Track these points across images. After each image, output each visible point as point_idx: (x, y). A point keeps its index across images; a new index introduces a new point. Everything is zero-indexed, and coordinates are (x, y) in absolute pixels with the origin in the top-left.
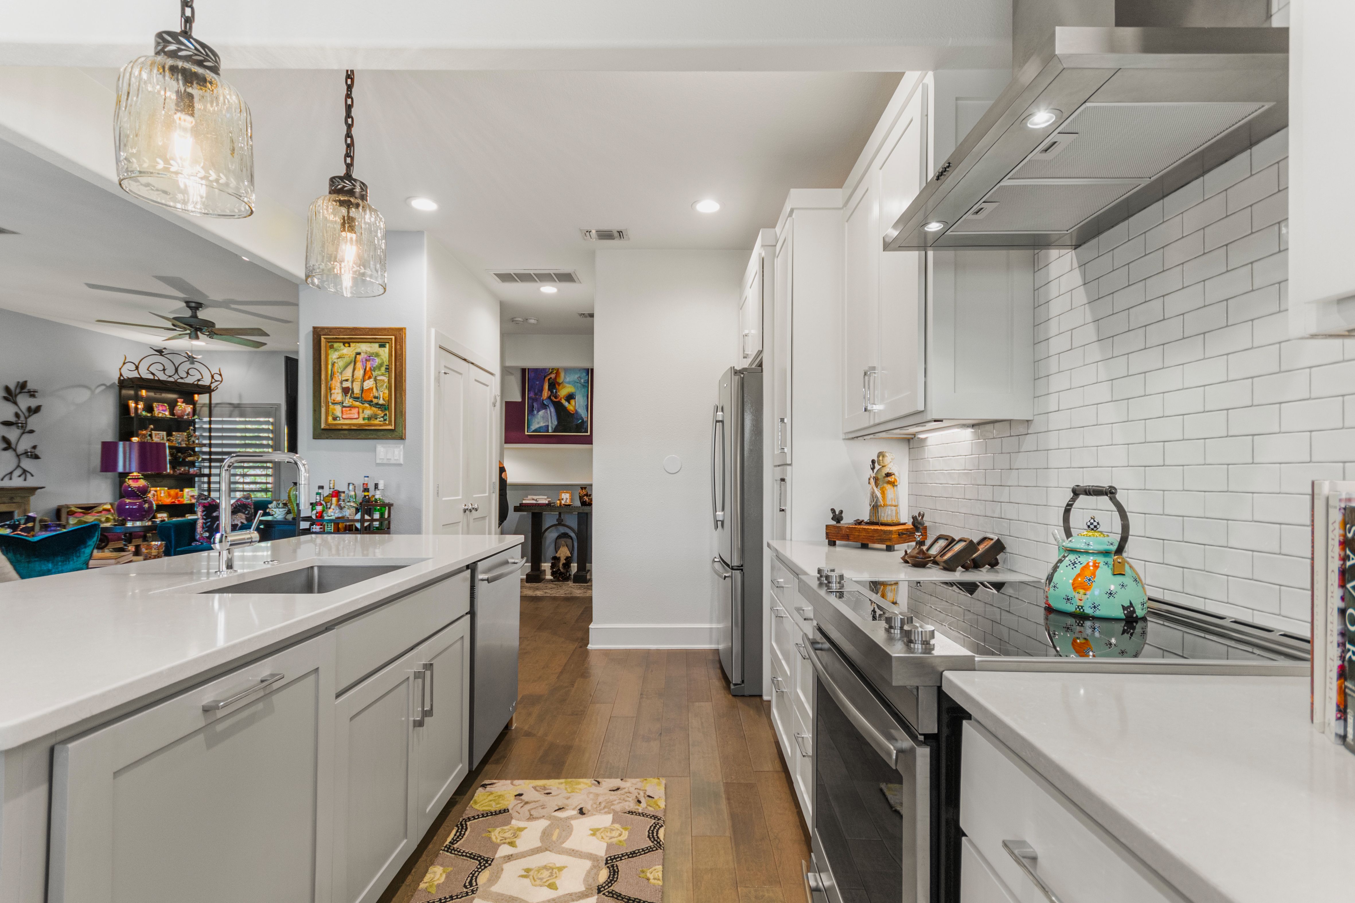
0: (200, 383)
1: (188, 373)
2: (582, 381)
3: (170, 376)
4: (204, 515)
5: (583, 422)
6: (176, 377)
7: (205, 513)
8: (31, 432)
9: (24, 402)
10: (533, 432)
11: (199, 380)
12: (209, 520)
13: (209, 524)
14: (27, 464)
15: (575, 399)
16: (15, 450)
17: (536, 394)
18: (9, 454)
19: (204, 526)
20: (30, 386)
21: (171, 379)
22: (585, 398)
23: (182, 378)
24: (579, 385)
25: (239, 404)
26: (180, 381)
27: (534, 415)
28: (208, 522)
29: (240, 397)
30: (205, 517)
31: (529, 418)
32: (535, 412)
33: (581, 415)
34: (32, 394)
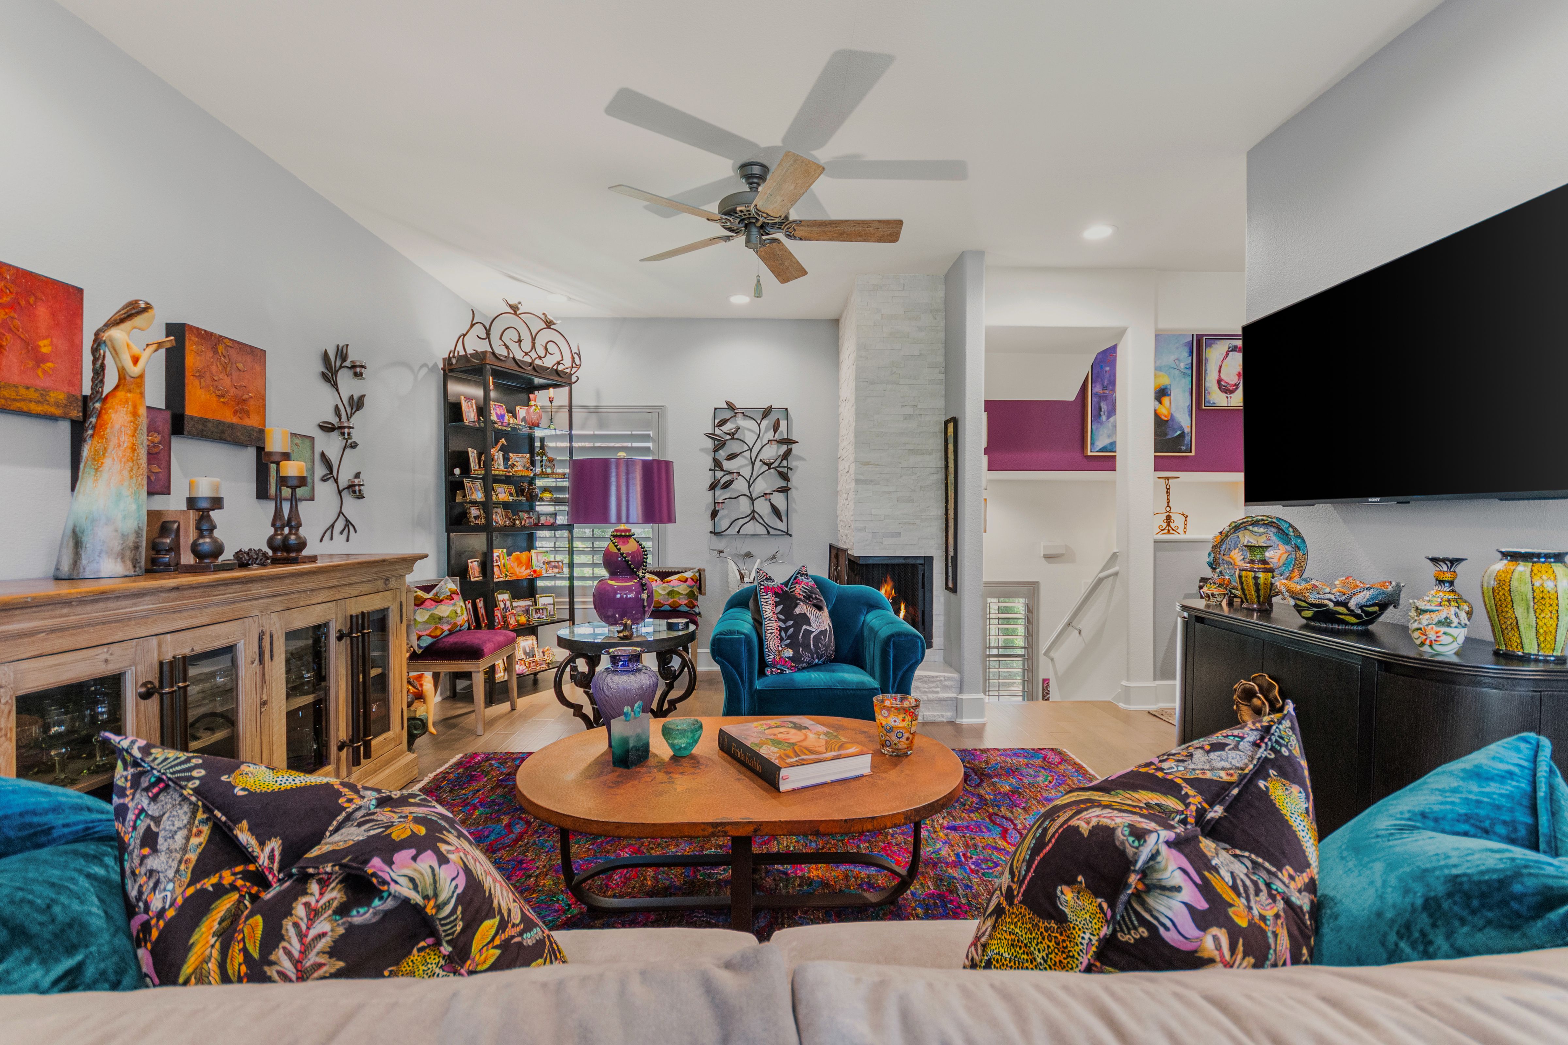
0: (561, 368)
1: (546, 349)
2: (1182, 365)
3: (526, 354)
4: (780, 613)
5: (1182, 435)
6: (533, 355)
7: (780, 608)
8: (354, 446)
9: (348, 385)
10: (1101, 451)
11: (558, 363)
12: (791, 622)
13: (792, 630)
14: (351, 506)
15: (1169, 395)
16: (336, 481)
17: (1105, 388)
18: (330, 485)
19: (783, 634)
20: (353, 356)
21: (527, 359)
22: (1188, 395)
23: (540, 358)
24: (1177, 372)
25: (597, 407)
26: (538, 362)
27: (1101, 423)
28: (790, 627)
29: (598, 395)
30: (782, 617)
31: (1094, 427)
32: (1104, 418)
33: (1179, 423)
34: (357, 371)
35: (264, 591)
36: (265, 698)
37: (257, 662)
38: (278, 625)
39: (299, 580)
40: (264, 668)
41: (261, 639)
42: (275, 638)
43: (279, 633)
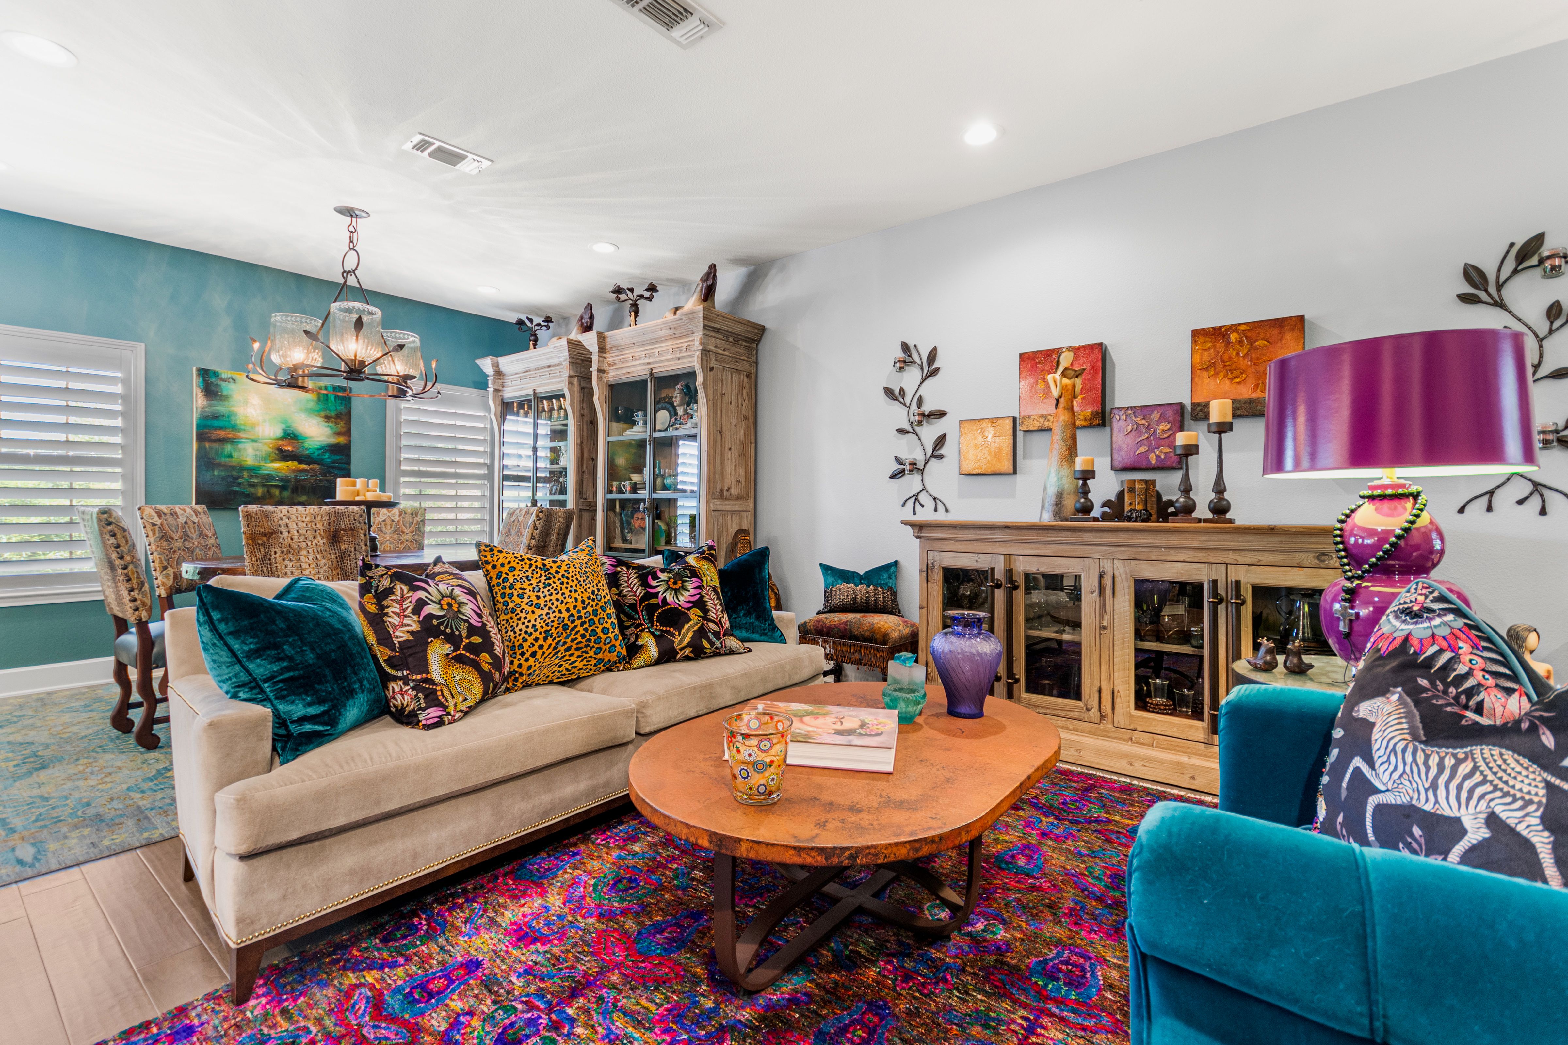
35: (1097, 540)
36: (1105, 624)
37: (1096, 594)
38: (1122, 570)
39: (1139, 536)
40: (1104, 600)
41: (1101, 576)
42: (1118, 579)
43: (1124, 577)
